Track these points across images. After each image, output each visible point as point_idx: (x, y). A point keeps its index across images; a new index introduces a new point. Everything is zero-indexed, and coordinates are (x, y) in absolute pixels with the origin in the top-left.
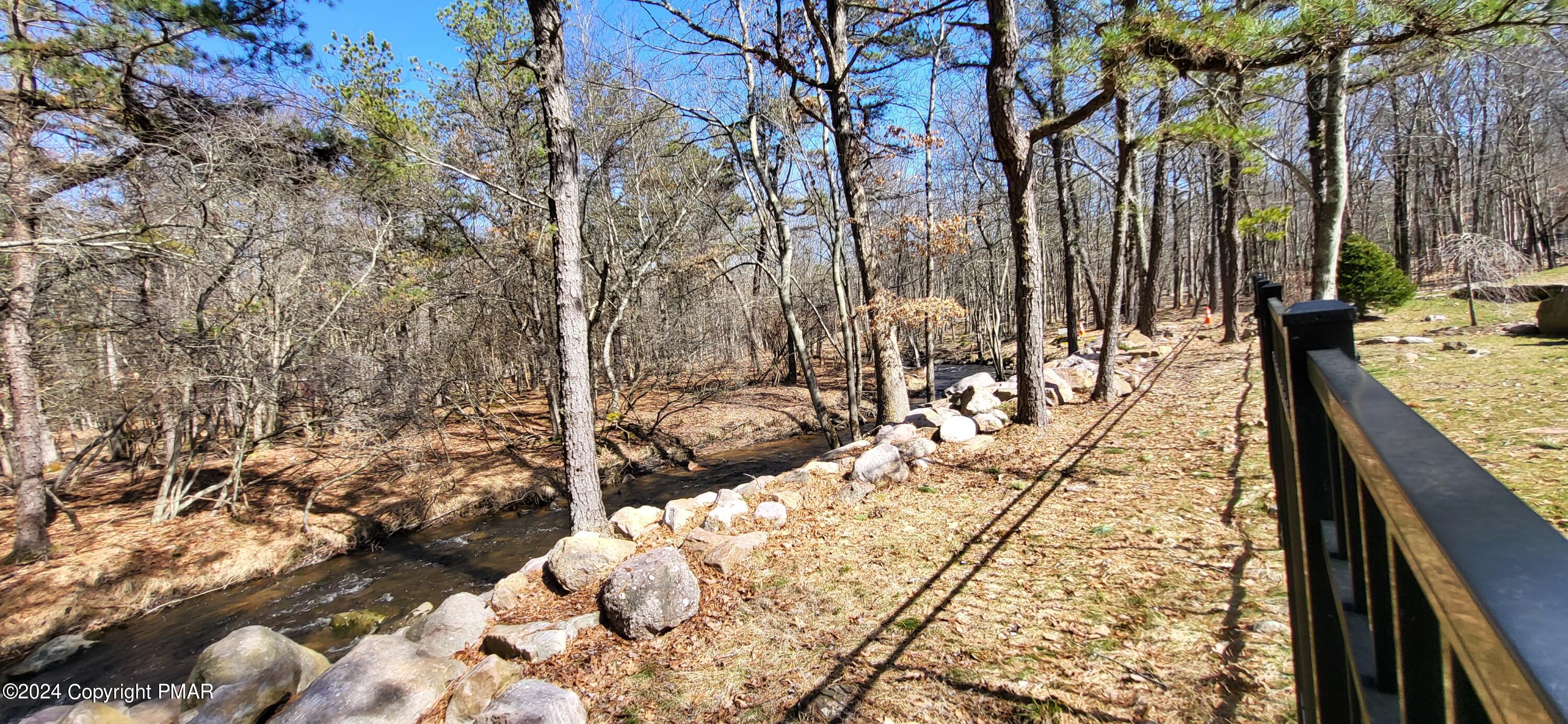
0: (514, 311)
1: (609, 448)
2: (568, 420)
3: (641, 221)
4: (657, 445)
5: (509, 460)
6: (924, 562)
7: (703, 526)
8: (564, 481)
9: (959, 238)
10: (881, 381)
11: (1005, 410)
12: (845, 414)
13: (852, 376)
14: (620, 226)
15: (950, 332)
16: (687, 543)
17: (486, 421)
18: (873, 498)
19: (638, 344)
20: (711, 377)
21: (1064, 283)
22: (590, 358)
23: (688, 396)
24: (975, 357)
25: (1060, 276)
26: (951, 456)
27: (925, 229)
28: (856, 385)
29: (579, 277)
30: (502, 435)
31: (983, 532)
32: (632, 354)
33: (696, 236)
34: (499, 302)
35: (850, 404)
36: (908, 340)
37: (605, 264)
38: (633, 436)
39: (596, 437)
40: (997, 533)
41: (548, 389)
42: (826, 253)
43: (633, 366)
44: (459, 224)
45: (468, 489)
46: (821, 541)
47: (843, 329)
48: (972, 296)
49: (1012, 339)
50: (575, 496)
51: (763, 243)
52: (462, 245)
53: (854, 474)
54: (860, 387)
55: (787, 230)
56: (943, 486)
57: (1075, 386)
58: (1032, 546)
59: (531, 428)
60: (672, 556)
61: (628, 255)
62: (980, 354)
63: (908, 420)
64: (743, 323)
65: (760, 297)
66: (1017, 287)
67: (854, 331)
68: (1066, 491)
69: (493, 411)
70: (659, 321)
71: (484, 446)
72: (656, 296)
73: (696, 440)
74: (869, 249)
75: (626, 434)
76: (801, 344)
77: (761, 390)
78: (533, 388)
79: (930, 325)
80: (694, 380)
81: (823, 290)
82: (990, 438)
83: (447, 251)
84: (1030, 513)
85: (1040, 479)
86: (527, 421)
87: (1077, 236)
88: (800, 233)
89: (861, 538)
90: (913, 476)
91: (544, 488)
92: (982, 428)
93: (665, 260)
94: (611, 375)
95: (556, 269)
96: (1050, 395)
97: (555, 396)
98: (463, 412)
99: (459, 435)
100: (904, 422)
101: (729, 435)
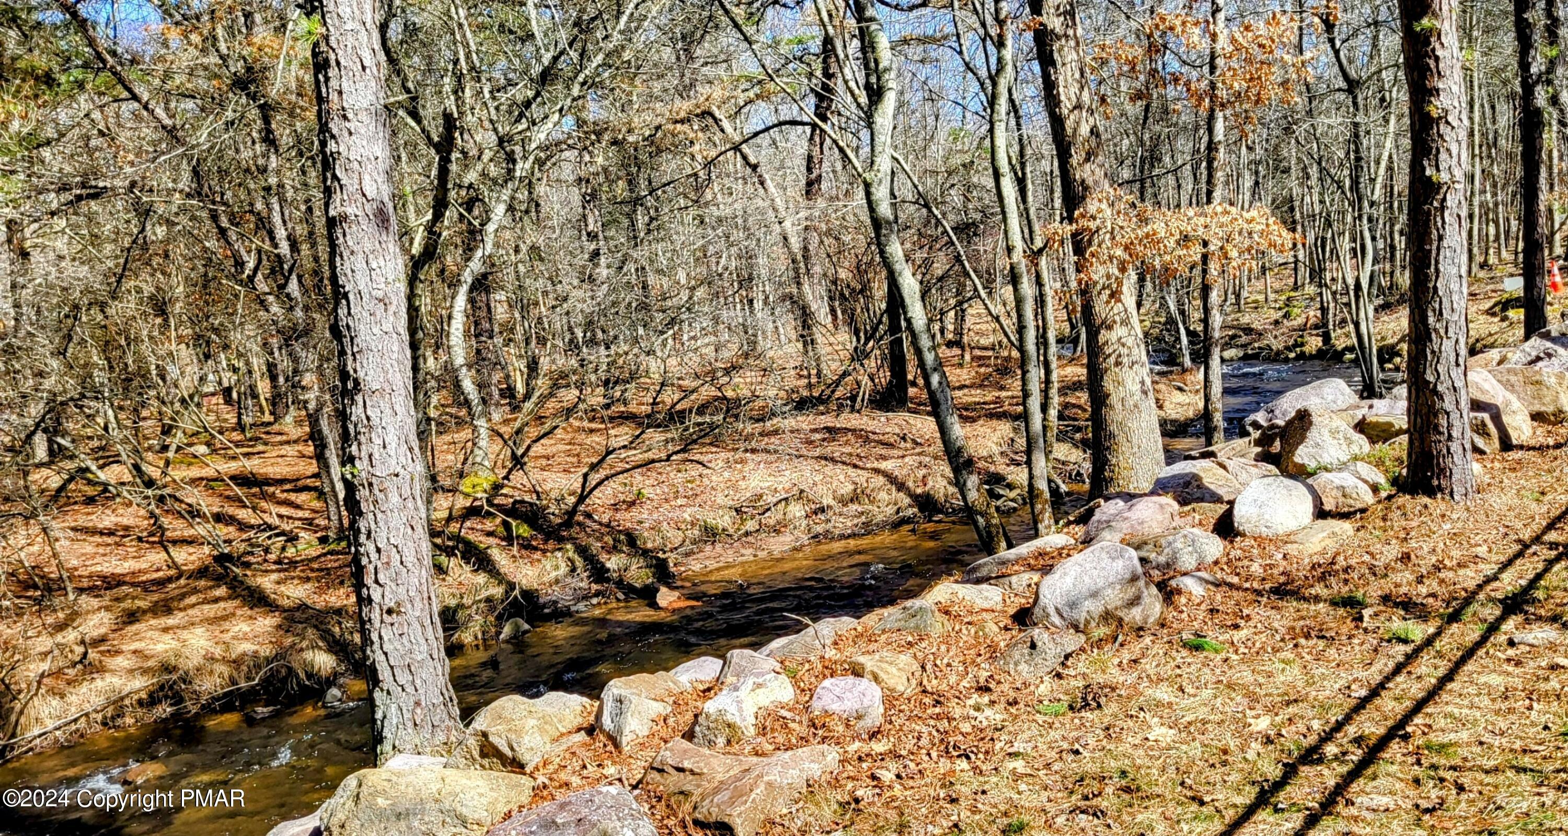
0: (223, 232)
1: (466, 558)
2: (362, 494)
3: (533, 14)
4: (582, 551)
5: (222, 591)
6: (1194, 807)
7: (689, 735)
8: (357, 638)
9: (1284, 66)
10: (1099, 399)
11: (1379, 463)
12: (1020, 476)
13: (1035, 387)
14: (482, 27)
15: (1259, 285)
16: (655, 775)
17: (161, 499)
18: (1081, 665)
19: (534, 312)
20: (707, 392)
21: (1519, 172)
22: (414, 346)
23: (655, 437)
24: (1314, 343)
25: (1510, 156)
26: (1256, 568)
27: (1204, 45)
28: (1044, 408)
29: (380, 149)
30: (201, 530)
31: (1327, 737)
32: (519, 336)
33: (667, 54)
34: (183, 210)
35: (1029, 452)
36: (1164, 305)
37: (448, 118)
38: (524, 530)
39: (433, 534)
40: (1358, 741)
41: (313, 419)
42: (976, 103)
43: (522, 365)
44: (75, 15)
45: (121, 662)
46: (963, 764)
47: (1014, 279)
48: (1311, 201)
49: (1400, 302)
50: (384, 673)
51: (828, 75)
52: (86, 66)
53: (1037, 611)
54: (1053, 413)
55: (883, 42)
56: (1238, 636)
57: (1537, 407)
58: (1434, 767)
59: (272, 514)
60: (617, 807)
61: (503, 97)
62: (1326, 338)
63: (1161, 487)
64: (783, 264)
65: (821, 203)
66: (1412, 183)
67: (1039, 283)
68: (1511, 643)
69: (178, 473)
70: (582, 259)
71: (157, 557)
72: (576, 199)
73: (675, 537)
74: (1074, 89)
75: (506, 525)
76: (917, 312)
77: (827, 420)
78: (277, 418)
79: (1214, 268)
80: (669, 397)
81: (969, 188)
82: (1346, 527)
83: (48, 80)
84: (1432, 695)
85: (1454, 617)
86: (264, 496)
87: (1552, 64)
88: (916, 51)
89: (1053, 754)
90: (1171, 614)
91: (309, 655)
92: (1329, 506)
93: (594, 111)
94: (468, 385)
95: (324, 128)
96: (1481, 429)
97: (331, 434)
98: (102, 476)
99: (94, 532)
100: (1153, 493)
101: (751, 525)
